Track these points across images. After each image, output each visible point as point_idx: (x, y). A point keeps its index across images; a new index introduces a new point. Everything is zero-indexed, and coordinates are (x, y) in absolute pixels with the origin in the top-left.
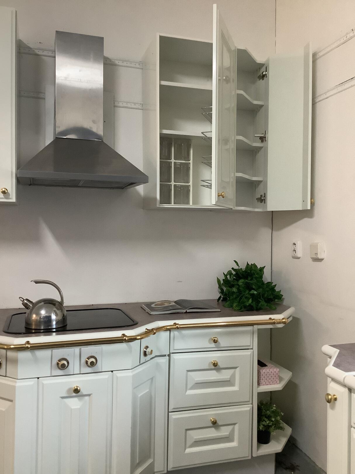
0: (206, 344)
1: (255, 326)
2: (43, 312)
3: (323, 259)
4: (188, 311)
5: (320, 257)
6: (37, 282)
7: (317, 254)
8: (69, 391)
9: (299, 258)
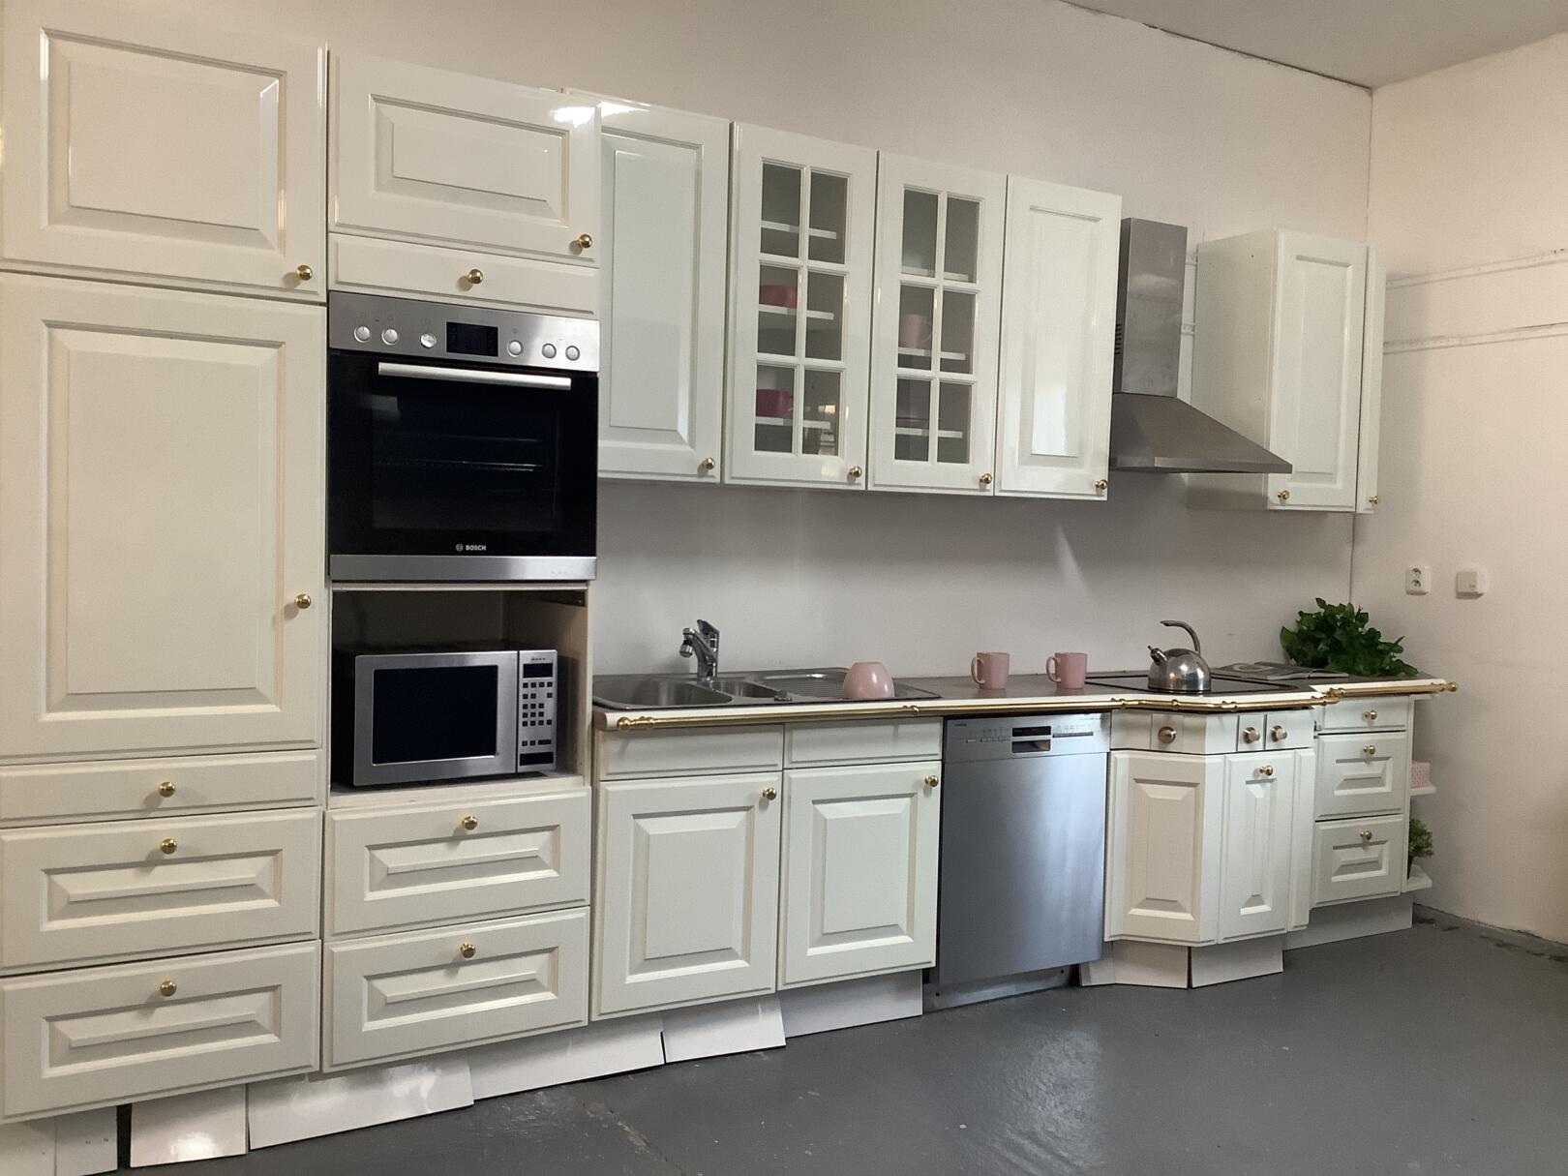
0: (1358, 722)
1: (1412, 696)
2: (1184, 668)
3: (1481, 595)
4: (1311, 675)
5: (1479, 592)
6: (1167, 625)
7: (1474, 586)
8: (1255, 773)
9: (1425, 594)
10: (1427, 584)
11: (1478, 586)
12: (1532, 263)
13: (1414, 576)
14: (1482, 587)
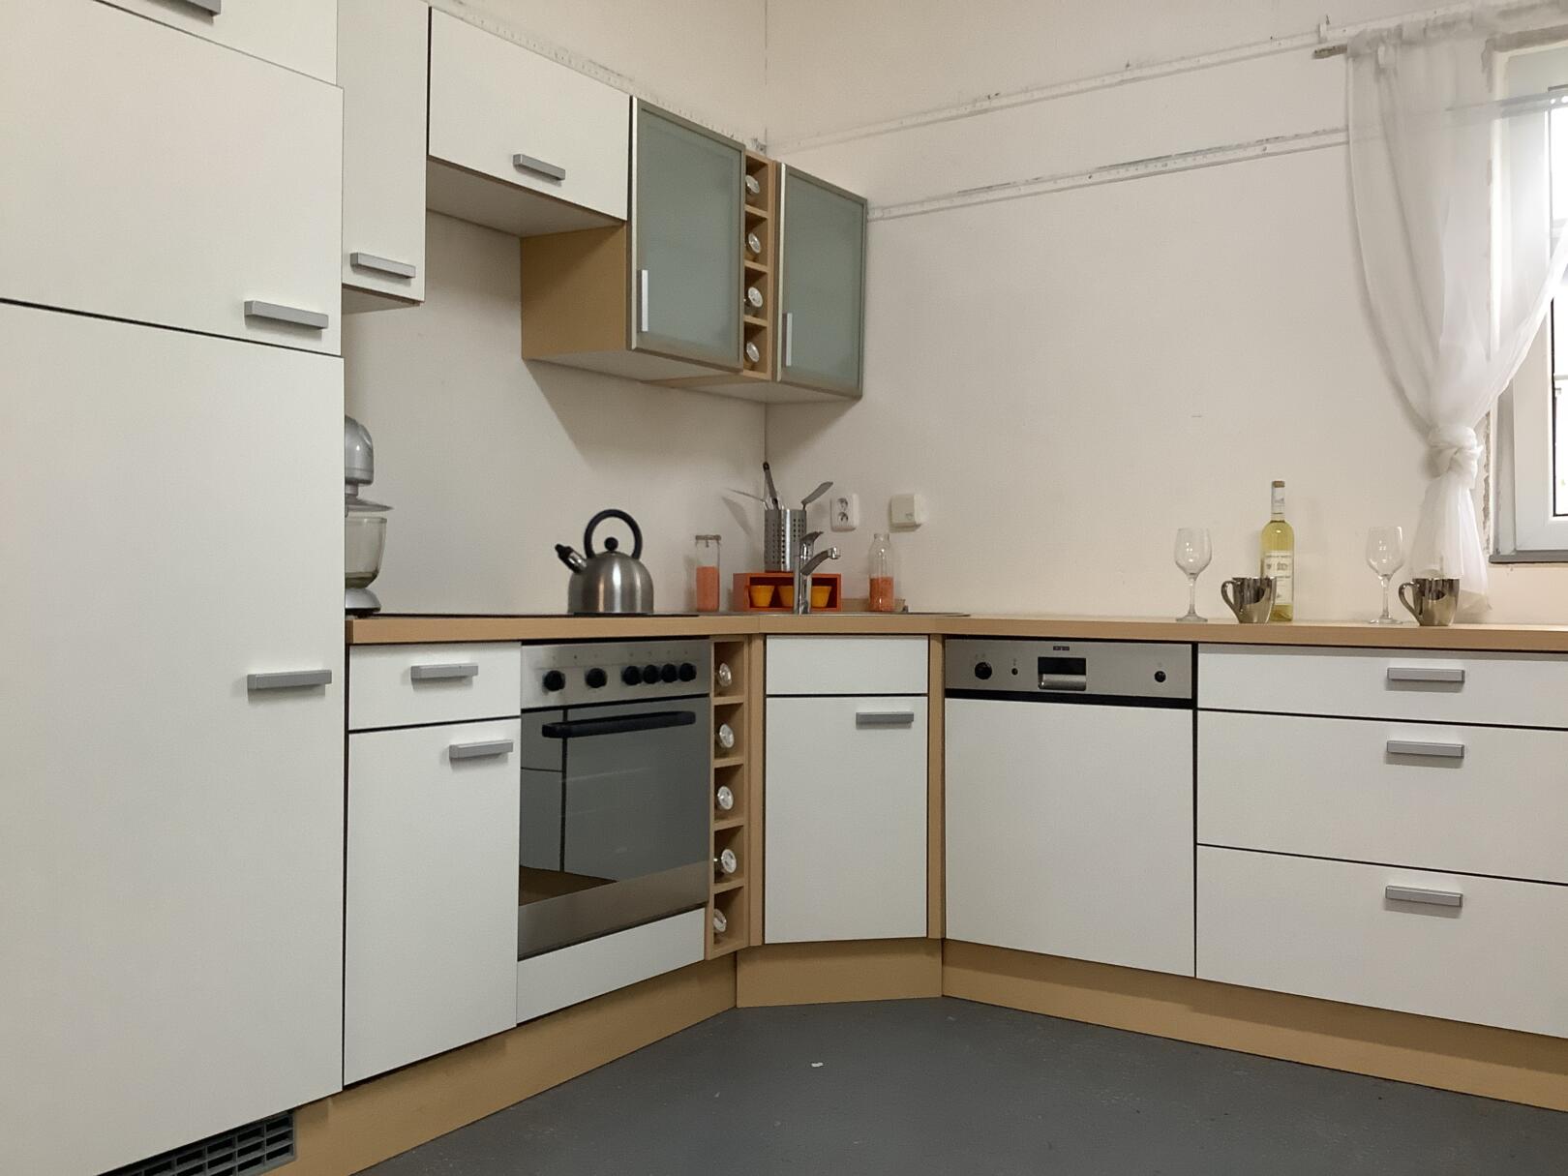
3: (915, 526)
5: (917, 522)
7: (911, 515)
9: (854, 529)
10: (855, 518)
11: (915, 514)
12: (962, 111)
13: (838, 508)
14: (920, 517)
